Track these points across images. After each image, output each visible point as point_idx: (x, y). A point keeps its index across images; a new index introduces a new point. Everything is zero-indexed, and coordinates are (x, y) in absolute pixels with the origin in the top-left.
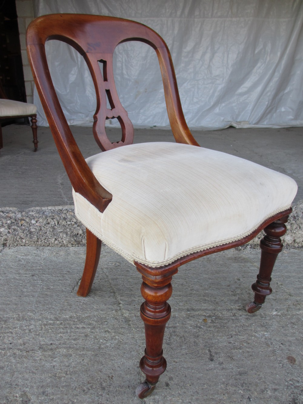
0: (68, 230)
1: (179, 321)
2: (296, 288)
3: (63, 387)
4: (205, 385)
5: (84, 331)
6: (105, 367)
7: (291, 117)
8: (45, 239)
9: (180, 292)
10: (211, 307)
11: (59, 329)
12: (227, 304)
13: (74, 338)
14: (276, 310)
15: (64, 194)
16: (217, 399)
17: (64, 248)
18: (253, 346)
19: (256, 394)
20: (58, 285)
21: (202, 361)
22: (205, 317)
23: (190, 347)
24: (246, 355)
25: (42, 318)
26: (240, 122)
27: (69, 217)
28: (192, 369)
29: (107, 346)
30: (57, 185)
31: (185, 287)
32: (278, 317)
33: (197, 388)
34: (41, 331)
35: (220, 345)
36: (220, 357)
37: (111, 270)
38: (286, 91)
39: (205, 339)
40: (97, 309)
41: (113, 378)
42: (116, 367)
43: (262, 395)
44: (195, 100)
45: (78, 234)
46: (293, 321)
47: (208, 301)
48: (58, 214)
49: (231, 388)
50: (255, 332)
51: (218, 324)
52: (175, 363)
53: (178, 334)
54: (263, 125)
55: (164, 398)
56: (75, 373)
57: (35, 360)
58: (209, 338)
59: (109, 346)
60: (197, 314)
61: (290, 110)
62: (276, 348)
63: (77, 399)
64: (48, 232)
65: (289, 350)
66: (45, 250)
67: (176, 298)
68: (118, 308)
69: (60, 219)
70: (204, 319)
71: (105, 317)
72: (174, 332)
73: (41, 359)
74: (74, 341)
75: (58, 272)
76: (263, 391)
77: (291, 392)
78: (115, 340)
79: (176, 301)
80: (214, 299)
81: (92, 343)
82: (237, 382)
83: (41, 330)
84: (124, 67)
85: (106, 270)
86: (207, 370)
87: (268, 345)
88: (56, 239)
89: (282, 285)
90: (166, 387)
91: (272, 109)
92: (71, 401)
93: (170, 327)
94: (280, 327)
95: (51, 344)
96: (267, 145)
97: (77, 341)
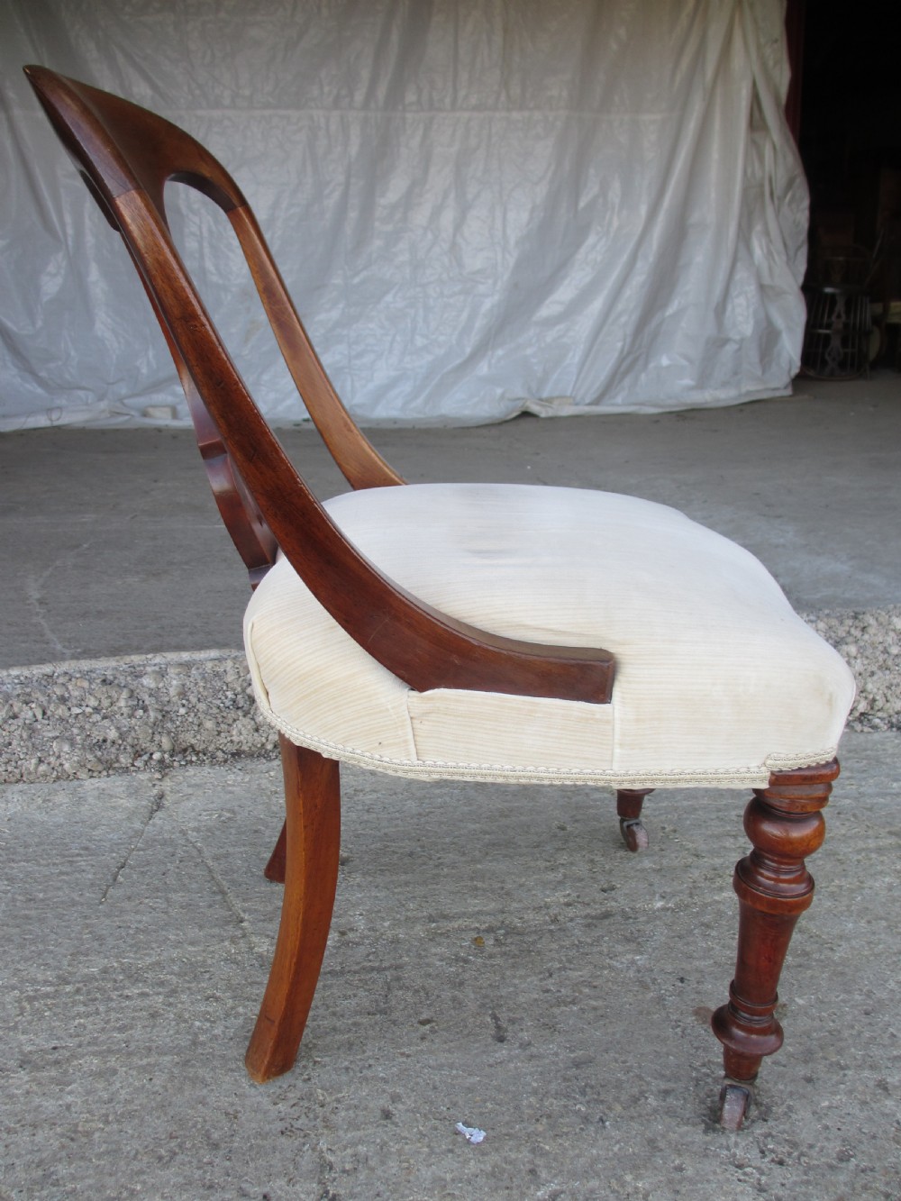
0: (75, 731)
1: (409, 950)
2: (711, 836)
3: (99, 1156)
4: (488, 1104)
5: (147, 1002)
6: (213, 1090)
7: (688, 382)
8: (6, 763)
9: (406, 873)
10: (492, 905)
11: (73, 1007)
12: (534, 892)
13: (118, 1025)
14: (664, 897)
15: (53, 631)
16: (519, 1134)
17: (65, 783)
18: (607, 993)
19: (618, 1108)
20: (59, 889)
21: (477, 1045)
22: (478, 933)
23: (443, 1014)
24: (591, 1016)
25: (22, 981)
26: (550, 400)
27: (76, 693)
28: (451, 1067)
29: (214, 1035)
30: (28, 607)
31: (420, 861)
32: (669, 913)
33: (467, 1112)
34: (20, 1018)
35: (521, 999)
36: (522, 1029)
37: (210, 834)
38: (670, 311)
39: (481, 988)
40: (179, 942)
41: (239, 1115)
42: (244, 1088)
43: (634, 1108)
44: (420, 341)
45: (105, 741)
46: (707, 919)
47: (484, 890)
48: (43, 688)
49: (555, 1101)
50: (611, 958)
51: (513, 947)
52: (404, 1059)
53: (407, 983)
54: (613, 405)
55: (382, 1149)
56: (131, 1115)
57: (11, 1097)
58: (490, 985)
59: (222, 1036)
60: (456, 926)
61: (684, 363)
62: (666, 990)
63: (144, 1183)
64: (15, 743)
65: (698, 993)
66: (9, 795)
67: (396, 890)
68: (239, 933)
69: (49, 702)
70: (476, 939)
71: (204, 961)
72: (398, 979)
73: (28, 1093)
74: (119, 1033)
75: (54, 852)
76: (635, 1100)
77: (706, 1094)
78: (235, 1017)
79: (398, 900)
80: (499, 885)
81: (171, 1032)
82: (568, 1087)
83: (22, 1014)
84: (207, 250)
85: (195, 833)
86: (491, 1066)
87: (644, 986)
88: (40, 761)
89: (675, 831)
90: (384, 1122)
91: (636, 360)
92: (126, 1189)
93: (385, 969)
94: (674, 937)
95: (55, 1048)
96: (627, 462)
97: (130, 1032)
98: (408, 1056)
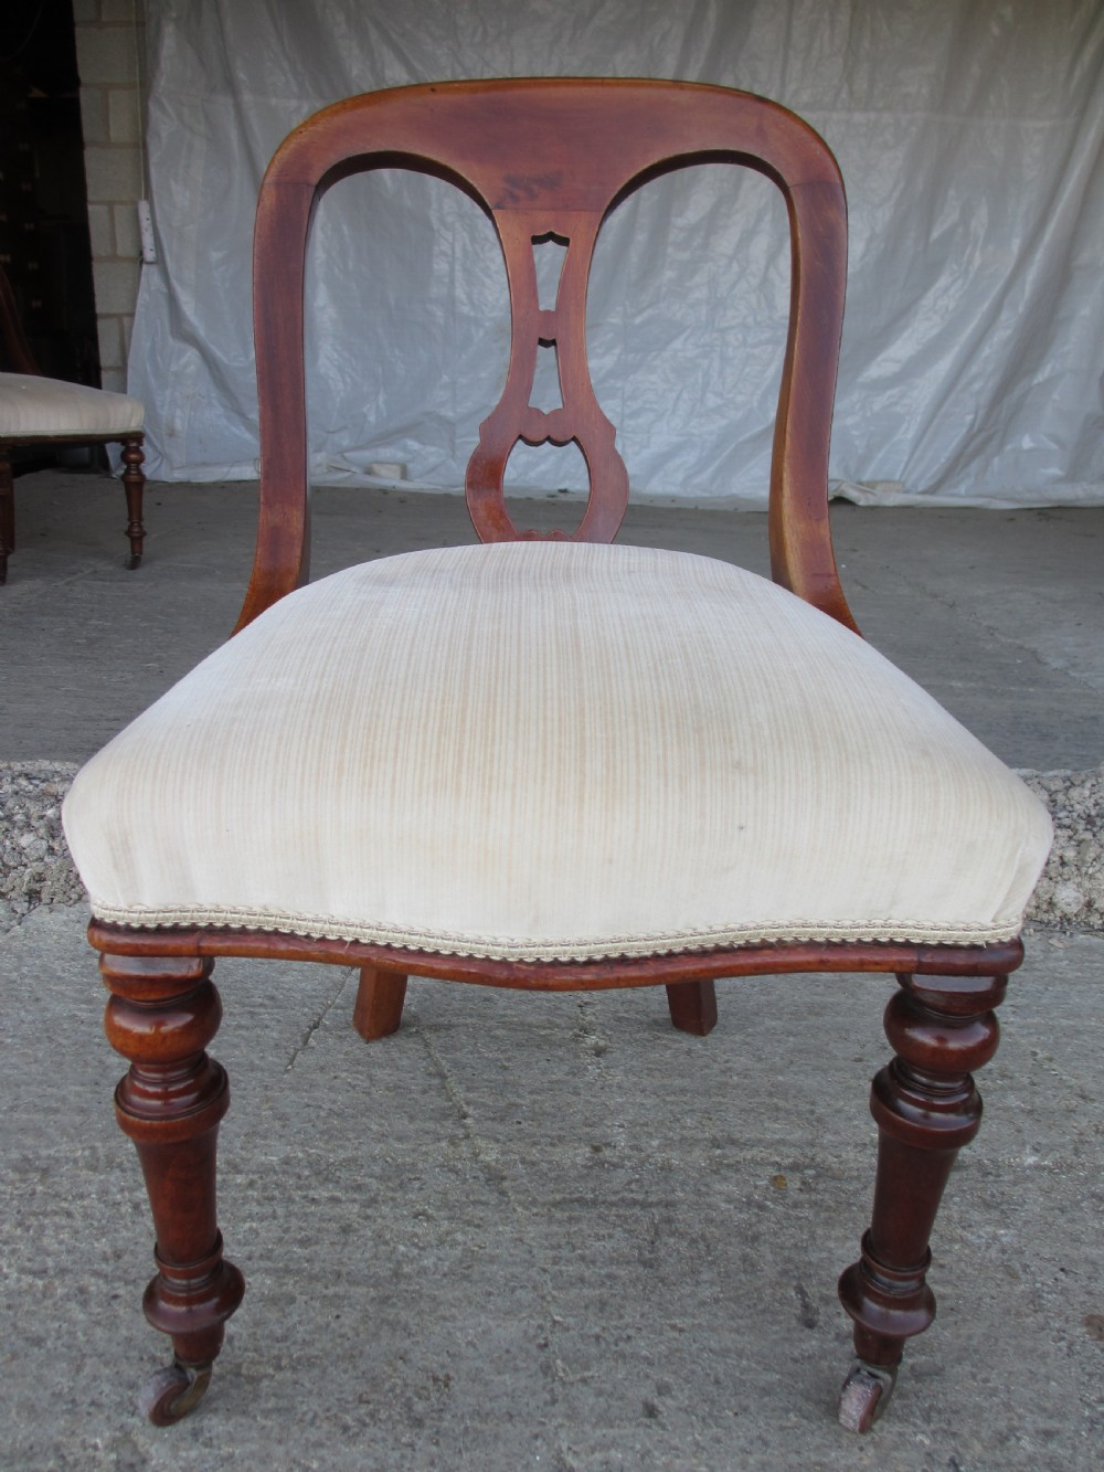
1: (683, 1183)
2: (1102, 1071)
3: (266, 1414)
4: (791, 1415)
5: (338, 1210)
6: (418, 1342)
7: (1055, 471)
9: (683, 1077)
10: (798, 1135)
11: (243, 1204)
12: (856, 1123)
13: (299, 1237)
14: (1037, 1150)
18: (959, 1277)
19: (978, 1448)
20: (236, 1046)
21: (775, 1328)
22: (779, 1170)
23: (729, 1277)
26: (871, 485)
28: (740, 1355)
29: (422, 1267)
32: (1045, 1174)
33: (761, 1424)
36: (839, 1313)
39: (782, 1248)
40: (383, 1135)
41: (452, 1383)
42: (459, 1345)
43: (1002, 1452)
44: (712, 401)
47: (787, 1111)
49: (886, 1425)
50: (964, 1228)
51: (827, 1196)
52: (676, 1334)
53: (682, 1227)
54: (953, 496)
55: (643, 1458)
56: (310, 1362)
58: (795, 1245)
59: (433, 1269)
60: (749, 1157)
61: (1053, 446)
62: (1043, 1284)
63: (322, 1459)
65: (1090, 1293)
67: (668, 1099)
68: (460, 1133)
70: (775, 1178)
71: (414, 1164)
72: (669, 1221)
74: (300, 1247)
76: (1002, 1439)
78: (451, 1246)
79: (671, 1112)
80: (808, 1107)
81: (367, 1255)
82: (905, 1406)
86: (795, 1361)
87: (1012, 1275)
91: (988, 439)
93: (651, 1205)
94: (1052, 1209)
96: (972, 568)
97: (314, 1248)
98: (681, 1331)
